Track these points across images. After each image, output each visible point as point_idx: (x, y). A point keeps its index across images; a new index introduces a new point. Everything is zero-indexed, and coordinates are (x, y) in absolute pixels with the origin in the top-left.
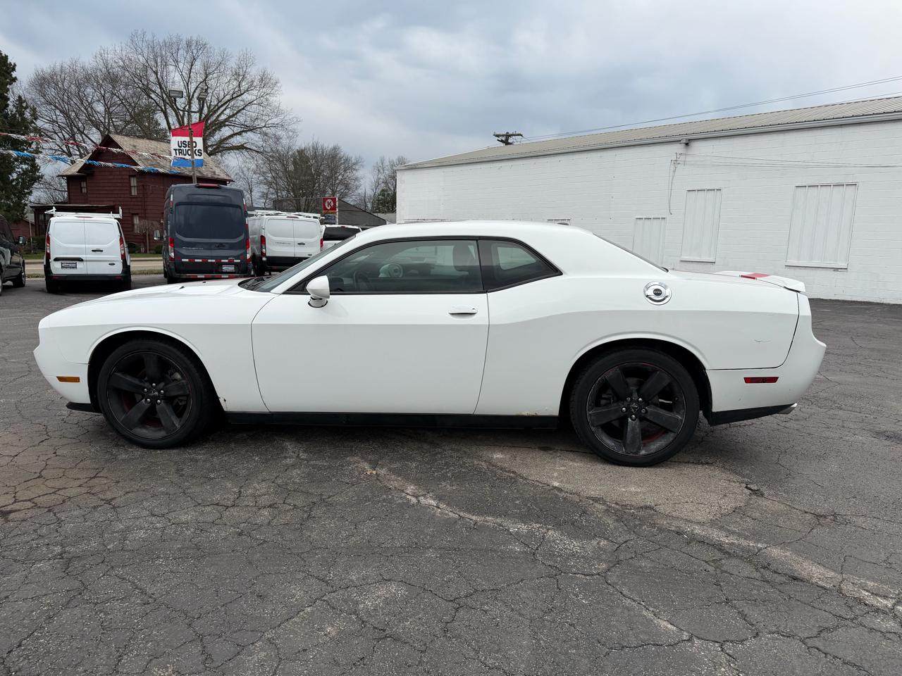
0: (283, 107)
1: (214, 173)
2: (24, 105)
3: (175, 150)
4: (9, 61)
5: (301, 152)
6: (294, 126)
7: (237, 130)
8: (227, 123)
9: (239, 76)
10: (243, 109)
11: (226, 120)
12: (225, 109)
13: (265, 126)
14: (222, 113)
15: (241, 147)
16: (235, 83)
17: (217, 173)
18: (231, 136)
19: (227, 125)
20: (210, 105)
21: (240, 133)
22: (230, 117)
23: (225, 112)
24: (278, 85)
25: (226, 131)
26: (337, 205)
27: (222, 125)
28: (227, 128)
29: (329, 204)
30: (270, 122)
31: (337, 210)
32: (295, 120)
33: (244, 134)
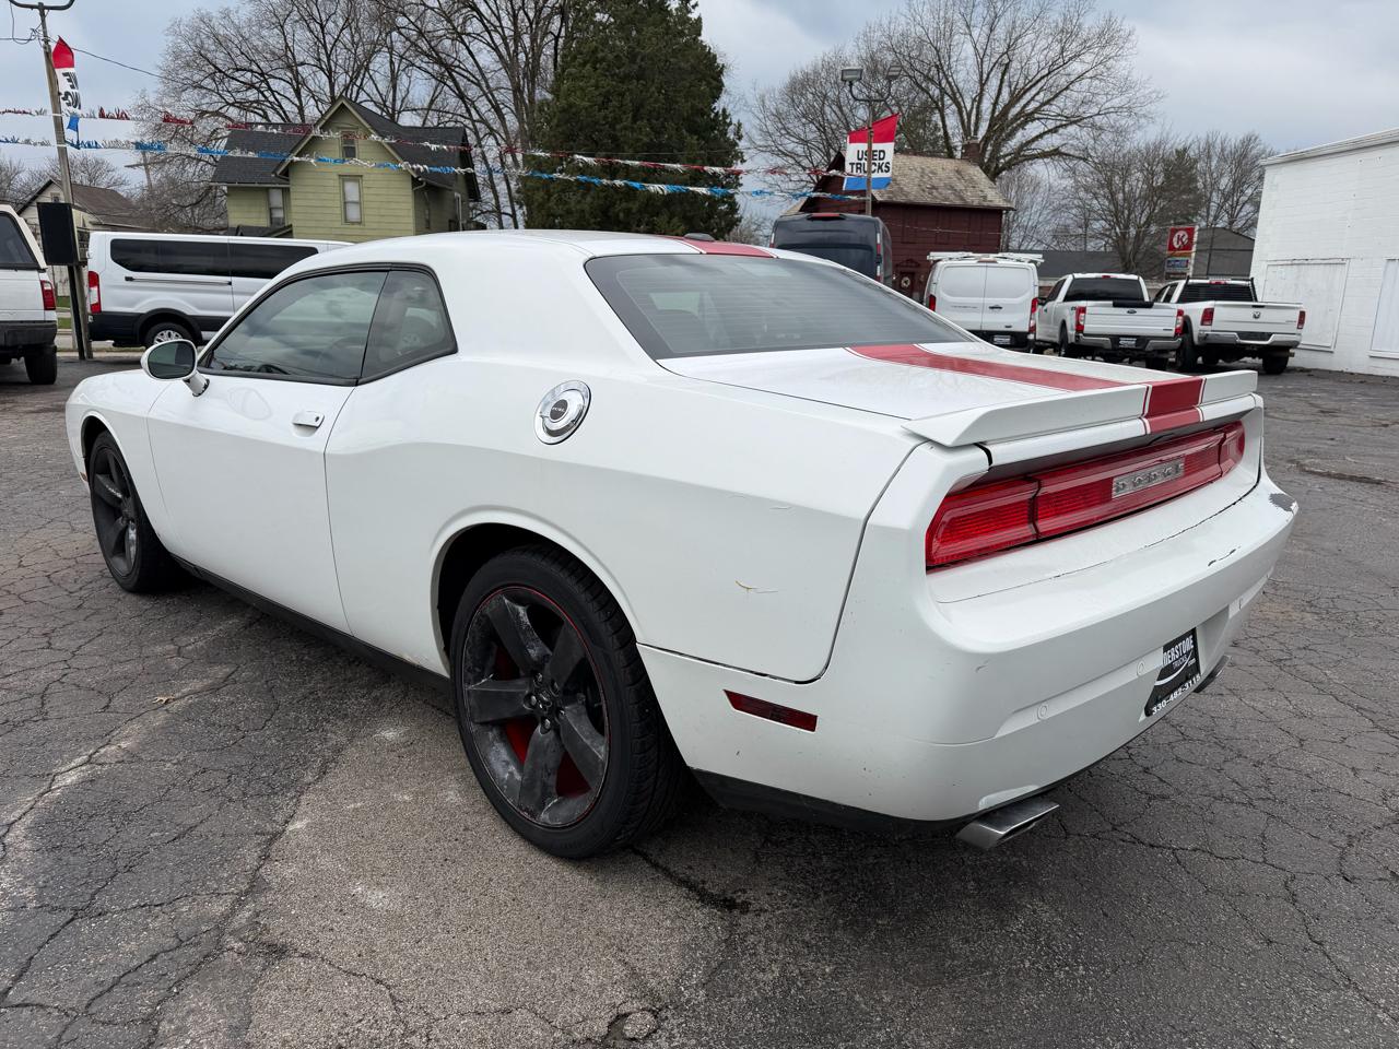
0: (1135, 76)
1: (985, 197)
2: (728, 121)
3: (852, 164)
4: (718, 61)
5: (1182, 153)
6: (1152, 108)
7: (1051, 124)
8: (1036, 116)
9: (1066, 34)
10: (1067, 88)
11: (1037, 110)
12: (1038, 93)
13: (1099, 114)
14: (1033, 99)
15: (1055, 153)
16: (1057, 48)
17: (989, 198)
18: (1041, 136)
19: (1038, 119)
20: (1015, 89)
21: (1054, 130)
22: (1043, 104)
23: (1037, 98)
24: (1133, 38)
25: (1034, 129)
26: (1195, 239)
27: (1029, 118)
28: (1036, 123)
29: (1179, 239)
30: (1108, 105)
31: (1194, 249)
32: (1154, 95)
33: (1061, 130)
